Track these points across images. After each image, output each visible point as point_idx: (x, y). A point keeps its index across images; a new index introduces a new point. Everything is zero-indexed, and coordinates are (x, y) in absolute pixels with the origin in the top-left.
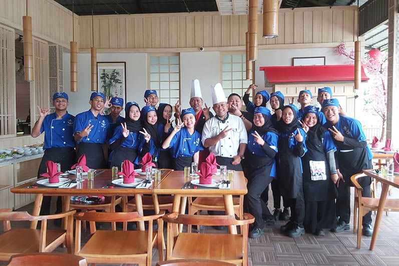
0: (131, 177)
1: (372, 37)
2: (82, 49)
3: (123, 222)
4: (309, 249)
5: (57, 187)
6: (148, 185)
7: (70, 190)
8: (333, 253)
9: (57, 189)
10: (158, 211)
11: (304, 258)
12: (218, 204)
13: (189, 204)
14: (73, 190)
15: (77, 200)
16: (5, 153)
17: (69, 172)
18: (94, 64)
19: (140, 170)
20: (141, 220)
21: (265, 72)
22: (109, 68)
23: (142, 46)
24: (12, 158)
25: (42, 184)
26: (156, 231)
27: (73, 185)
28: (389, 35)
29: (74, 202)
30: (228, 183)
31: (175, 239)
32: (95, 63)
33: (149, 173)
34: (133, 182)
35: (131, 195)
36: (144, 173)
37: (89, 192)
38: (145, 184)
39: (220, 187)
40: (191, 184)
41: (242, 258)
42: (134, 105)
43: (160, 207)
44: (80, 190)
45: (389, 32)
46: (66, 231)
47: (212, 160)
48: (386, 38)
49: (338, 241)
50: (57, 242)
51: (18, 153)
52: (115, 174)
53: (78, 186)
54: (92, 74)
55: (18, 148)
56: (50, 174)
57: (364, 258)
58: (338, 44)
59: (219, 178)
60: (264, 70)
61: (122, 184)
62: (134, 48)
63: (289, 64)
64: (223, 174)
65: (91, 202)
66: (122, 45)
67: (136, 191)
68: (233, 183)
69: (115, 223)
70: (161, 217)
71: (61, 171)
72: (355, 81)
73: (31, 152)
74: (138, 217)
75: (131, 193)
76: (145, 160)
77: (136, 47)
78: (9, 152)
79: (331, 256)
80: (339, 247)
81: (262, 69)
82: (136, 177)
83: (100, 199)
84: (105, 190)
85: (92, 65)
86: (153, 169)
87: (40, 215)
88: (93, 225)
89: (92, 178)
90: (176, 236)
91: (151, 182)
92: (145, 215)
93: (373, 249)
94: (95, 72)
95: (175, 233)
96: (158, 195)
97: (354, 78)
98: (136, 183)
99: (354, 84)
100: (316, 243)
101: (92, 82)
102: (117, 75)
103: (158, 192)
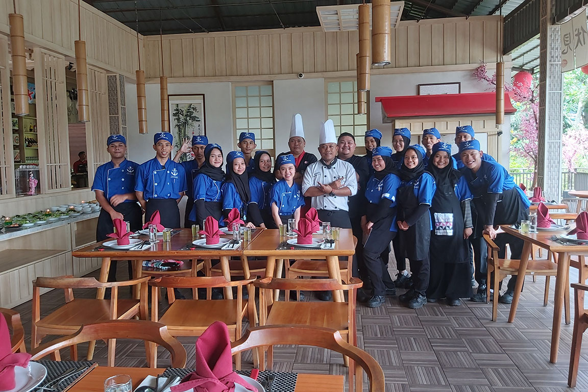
0: (215, 236)
1: (523, 54)
2: (149, 78)
3: (206, 288)
4: (433, 321)
5: (128, 250)
6: (236, 246)
7: (144, 253)
8: (462, 326)
9: (128, 252)
10: (248, 276)
11: (427, 332)
12: (321, 268)
13: (286, 268)
14: (147, 252)
15: (150, 265)
16: (58, 211)
17: (140, 232)
18: (164, 97)
19: (226, 229)
20: (228, 285)
21: (382, 104)
22: (184, 103)
23: (224, 73)
24: (68, 217)
25: (109, 246)
26: (245, 300)
27: (145, 247)
28: (541, 54)
29: (147, 268)
30: (331, 242)
31: (269, 308)
32: (166, 97)
33: (237, 232)
34: (218, 242)
35: (215, 258)
36: (231, 233)
37: (166, 254)
38: (231, 245)
39: (322, 247)
40: (288, 244)
41: (347, 328)
42: (215, 148)
43: (250, 273)
44: (155, 252)
45: (541, 50)
46: (139, 301)
47: (314, 216)
48: (538, 58)
49: (470, 312)
50: (130, 313)
51: (75, 211)
52: (196, 233)
53: (152, 248)
54: (163, 110)
55: (74, 205)
56: (118, 234)
57: (501, 332)
58: (475, 66)
59: (322, 237)
60: (381, 101)
61: (205, 245)
62: (216, 75)
63: (413, 93)
64: (326, 232)
65: (167, 267)
66: (200, 73)
67: (222, 253)
68: (339, 242)
69: (196, 289)
70: (252, 282)
71: (131, 231)
72: (497, 113)
73: (91, 208)
74: (224, 282)
75: (216, 256)
76: (232, 216)
77: (217, 74)
78: (64, 210)
79: (459, 330)
80: (471, 318)
81: (378, 100)
82: (222, 236)
83: (178, 264)
84: (183, 252)
85: (162, 99)
86: (241, 227)
87: (108, 281)
88: (171, 292)
89: (168, 238)
90: (270, 305)
91: (240, 243)
92: (232, 280)
93: (513, 321)
94: (166, 108)
95: (269, 301)
96: (248, 258)
97: (495, 109)
98: (221, 243)
99: (495, 117)
100: (442, 315)
101: (163, 121)
102: (194, 111)
103: (248, 253)
